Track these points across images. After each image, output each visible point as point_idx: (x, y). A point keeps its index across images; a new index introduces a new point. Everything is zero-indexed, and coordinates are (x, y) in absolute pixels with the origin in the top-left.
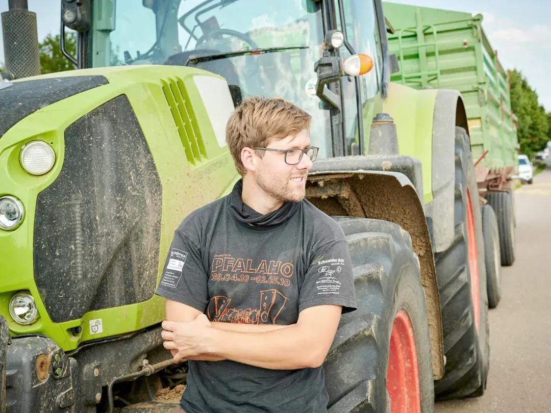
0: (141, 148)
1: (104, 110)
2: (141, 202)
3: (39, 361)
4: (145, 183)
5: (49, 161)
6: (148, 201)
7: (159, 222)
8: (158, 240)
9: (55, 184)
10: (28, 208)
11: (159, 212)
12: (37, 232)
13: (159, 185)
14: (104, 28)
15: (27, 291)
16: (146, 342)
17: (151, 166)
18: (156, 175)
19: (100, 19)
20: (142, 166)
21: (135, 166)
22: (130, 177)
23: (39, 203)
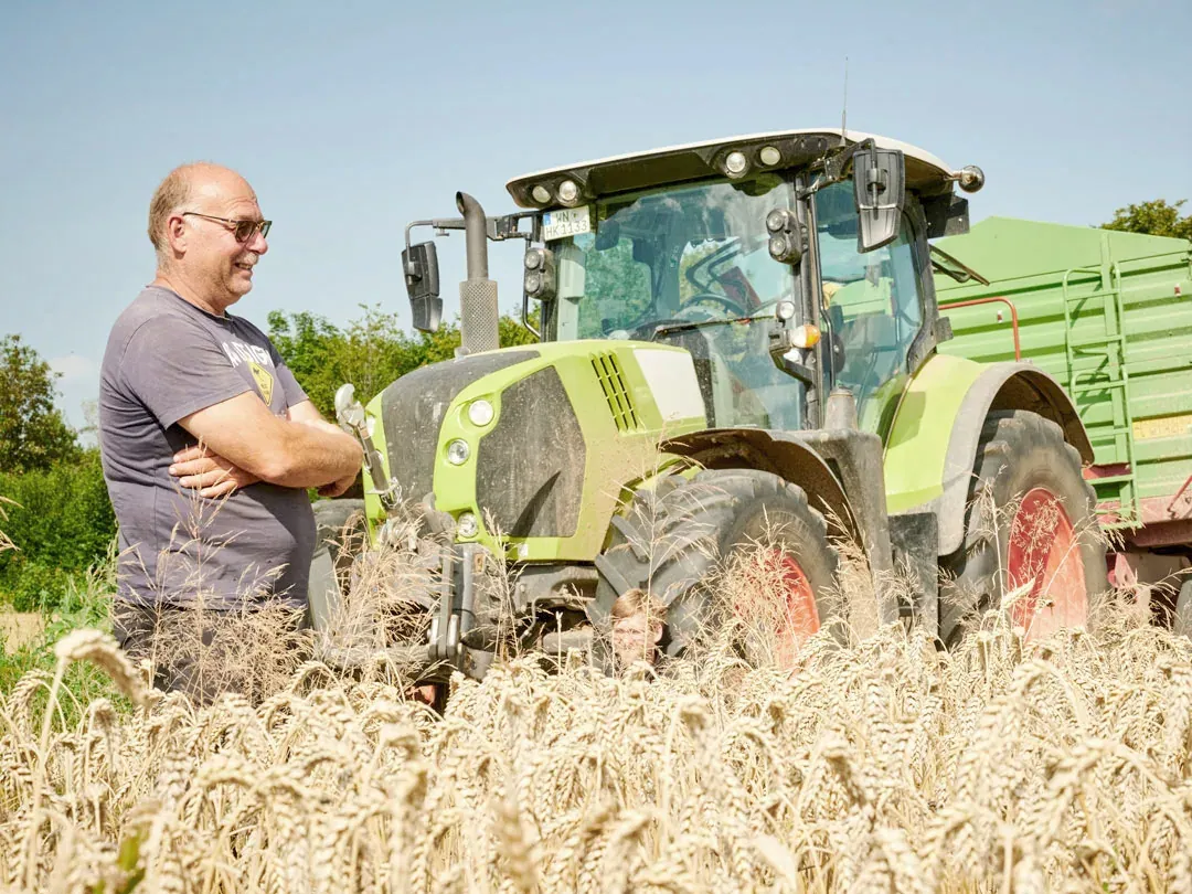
0: (566, 411)
1: (533, 379)
2: (564, 454)
3: (477, 557)
4: (569, 440)
5: (489, 415)
6: (571, 456)
7: (582, 475)
8: (580, 490)
9: (493, 432)
10: (472, 448)
11: (583, 467)
12: (479, 467)
13: (583, 444)
14: (571, 295)
15: (470, 511)
16: (567, 573)
17: (576, 426)
18: (581, 435)
19: (567, 285)
20: (567, 426)
21: (560, 425)
22: (554, 434)
23: (481, 447)
